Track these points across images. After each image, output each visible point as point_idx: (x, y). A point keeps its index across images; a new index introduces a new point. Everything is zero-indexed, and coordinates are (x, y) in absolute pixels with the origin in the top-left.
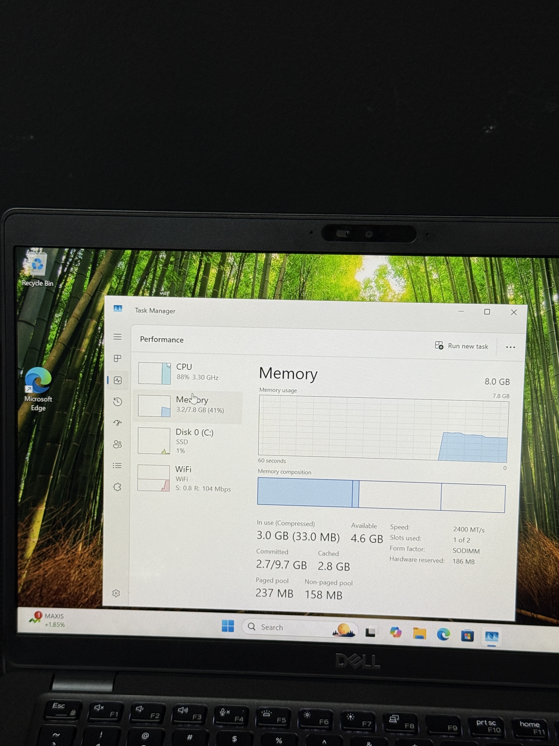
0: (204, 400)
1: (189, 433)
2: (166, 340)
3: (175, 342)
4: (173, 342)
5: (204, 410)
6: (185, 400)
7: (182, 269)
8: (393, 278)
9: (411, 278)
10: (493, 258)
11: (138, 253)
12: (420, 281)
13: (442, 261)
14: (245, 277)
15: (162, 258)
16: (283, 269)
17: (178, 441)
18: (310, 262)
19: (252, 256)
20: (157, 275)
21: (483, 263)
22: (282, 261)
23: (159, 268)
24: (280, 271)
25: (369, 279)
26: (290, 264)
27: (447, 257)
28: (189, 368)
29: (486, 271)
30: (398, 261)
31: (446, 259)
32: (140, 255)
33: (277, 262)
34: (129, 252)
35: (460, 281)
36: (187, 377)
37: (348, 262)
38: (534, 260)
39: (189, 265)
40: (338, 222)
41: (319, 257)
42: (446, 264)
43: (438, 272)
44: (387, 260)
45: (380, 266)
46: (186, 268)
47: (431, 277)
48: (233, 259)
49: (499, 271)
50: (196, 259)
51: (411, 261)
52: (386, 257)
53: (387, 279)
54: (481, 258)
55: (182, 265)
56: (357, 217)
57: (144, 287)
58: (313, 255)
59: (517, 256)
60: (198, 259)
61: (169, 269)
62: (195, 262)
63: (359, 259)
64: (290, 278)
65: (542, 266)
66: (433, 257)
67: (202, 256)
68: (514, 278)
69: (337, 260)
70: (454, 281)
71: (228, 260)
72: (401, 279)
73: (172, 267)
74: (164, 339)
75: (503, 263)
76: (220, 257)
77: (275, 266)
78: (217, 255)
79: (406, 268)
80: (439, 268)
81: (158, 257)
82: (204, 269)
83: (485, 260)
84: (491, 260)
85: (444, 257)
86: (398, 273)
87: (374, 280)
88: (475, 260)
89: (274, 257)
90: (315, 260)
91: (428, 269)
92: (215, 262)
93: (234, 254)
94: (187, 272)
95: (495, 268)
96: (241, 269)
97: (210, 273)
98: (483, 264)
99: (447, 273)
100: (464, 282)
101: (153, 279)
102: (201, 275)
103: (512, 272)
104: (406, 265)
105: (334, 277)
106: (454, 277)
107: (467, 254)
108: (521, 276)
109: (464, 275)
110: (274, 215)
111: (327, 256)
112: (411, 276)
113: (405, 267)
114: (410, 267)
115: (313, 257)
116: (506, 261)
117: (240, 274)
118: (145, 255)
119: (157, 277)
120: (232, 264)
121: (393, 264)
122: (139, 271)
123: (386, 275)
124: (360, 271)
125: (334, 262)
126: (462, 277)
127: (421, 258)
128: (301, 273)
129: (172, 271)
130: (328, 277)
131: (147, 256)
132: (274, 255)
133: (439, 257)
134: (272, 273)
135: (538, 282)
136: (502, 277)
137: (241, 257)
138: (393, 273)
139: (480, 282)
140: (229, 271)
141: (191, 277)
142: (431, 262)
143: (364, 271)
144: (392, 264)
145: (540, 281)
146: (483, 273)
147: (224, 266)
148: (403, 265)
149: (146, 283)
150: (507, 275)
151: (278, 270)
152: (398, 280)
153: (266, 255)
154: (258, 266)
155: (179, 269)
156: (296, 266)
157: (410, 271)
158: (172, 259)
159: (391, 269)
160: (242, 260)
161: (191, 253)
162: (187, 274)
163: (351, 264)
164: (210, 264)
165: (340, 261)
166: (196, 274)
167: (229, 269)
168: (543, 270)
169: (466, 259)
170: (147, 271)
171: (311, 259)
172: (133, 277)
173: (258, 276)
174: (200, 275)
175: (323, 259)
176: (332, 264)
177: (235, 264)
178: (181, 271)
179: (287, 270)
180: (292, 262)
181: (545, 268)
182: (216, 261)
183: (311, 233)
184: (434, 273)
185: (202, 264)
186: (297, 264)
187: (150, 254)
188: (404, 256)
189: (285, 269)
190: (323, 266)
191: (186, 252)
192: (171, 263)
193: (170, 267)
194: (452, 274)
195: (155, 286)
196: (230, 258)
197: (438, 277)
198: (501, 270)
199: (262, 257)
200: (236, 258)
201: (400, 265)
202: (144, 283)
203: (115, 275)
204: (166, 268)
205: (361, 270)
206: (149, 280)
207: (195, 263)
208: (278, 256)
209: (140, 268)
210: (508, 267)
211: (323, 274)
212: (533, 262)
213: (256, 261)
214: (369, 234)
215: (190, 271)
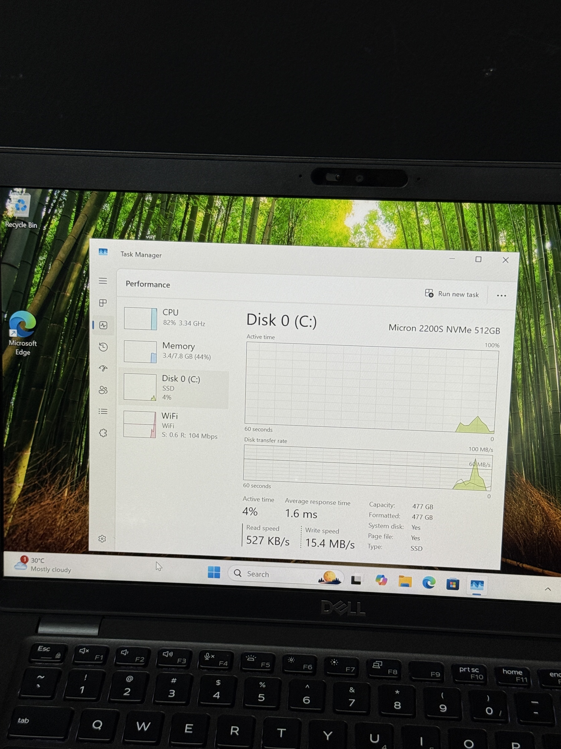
0: (190, 347)
1: (175, 379)
2: (152, 285)
3: (161, 287)
4: (159, 287)
5: (190, 356)
6: (171, 346)
7: (169, 213)
8: (383, 224)
9: (402, 224)
10: (485, 204)
11: (124, 195)
12: (411, 227)
13: (433, 207)
14: (233, 221)
15: (148, 201)
16: (271, 214)
17: (164, 387)
18: (299, 206)
19: (240, 199)
20: (143, 218)
21: (476, 209)
22: (270, 205)
23: (145, 211)
24: (268, 216)
25: (359, 224)
26: (278, 208)
27: (439, 203)
28: (176, 313)
29: (478, 218)
30: (389, 207)
31: (438, 205)
32: (126, 197)
33: (265, 206)
34: (114, 194)
35: (451, 227)
36: (173, 323)
37: (337, 206)
38: (527, 206)
39: (175, 208)
40: (328, 166)
41: (308, 202)
42: (437, 210)
43: (429, 218)
44: (378, 205)
45: (370, 211)
46: (173, 211)
47: (422, 223)
48: (221, 203)
49: (491, 217)
50: (183, 202)
51: (402, 206)
52: (376, 202)
53: (377, 225)
54: (474, 204)
55: (168, 208)
56: (348, 160)
57: (130, 231)
58: (303, 199)
59: (510, 202)
60: (185, 202)
61: (155, 212)
62: (181, 204)
63: (349, 204)
64: (278, 223)
65: (535, 213)
66: (424, 203)
67: (189, 199)
68: (506, 224)
69: (326, 205)
70: (445, 227)
71: (215, 203)
72: (392, 225)
73: (158, 210)
74: (150, 284)
75: (496, 209)
76: (207, 200)
77: (263, 210)
78: (204, 198)
79: (397, 214)
80: (430, 214)
81: (144, 200)
82: (191, 213)
83: (477, 206)
84: (483, 206)
85: (435, 203)
86: (388, 219)
87: (364, 226)
88: (467, 206)
89: (262, 201)
90: (304, 204)
91: (419, 215)
92: (202, 206)
93: (222, 197)
94: (173, 216)
95: (487, 214)
96: (229, 213)
97: (197, 217)
98: (475, 211)
99: (438, 219)
100: (455, 228)
101: (139, 222)
102: (188, 218)
103: (504, 219)
104: (397, 210)
105: (323, 222)
106: (446, 223)
107: (459, 200)
108: (513, 222)
109: (456, 221)
110: (263, 157)
111: (316, 201)
112: (402, 222)
113: (396, 212)
114: (400, 213)
115: (302, 201)
116: (499, 207)
117: (228, 218)
118: (131, 197)
119: (143, 220)
120: (219, 208)
121: (384, 209)
122: (125, 213)
123: (377, 221)
124: (350, 216)
125: (324, 207)
126: (454, 223)
127: (411, 203)
128: (289, 218)
129: (158, 214)
130: (317, 223)
131: (133, 198)
132: (263, 199)
133: (431, 203)
134: (260, 217)
135: (531, 229)
136: (495, 224)
137: (228, 201)
138: (384, 219)
139: (472, 228)
140: (217, 215)
141: (177, 221)
142: (422, 208)
143: (353, 216)
144: (382, 209)
145: (533, 228)
146: (475, 219)
147: (211, 210)
148: (393, 211)
149: (132, 226)
150: (499, 222)
151: (266, 214)
152: (389, 225)
153: (254, 199)
154: (246, 210)
155: (166, 212)
156: (285, 210)
157: (400, 217)
158: (158, 202)
159: (381, 214)
160: (230, 204)
161: (178, 196)
162: (174, 218)
163: (341, 208)
164: (197, 207)
165: (330, 206)
166: (183, 218)
167: (217, 212)
168: (536, 216)
169: (458, 204)
170: (132, 214)
171: (300, 203)
172: (118, 220)
173: (246, 220)
174: (186, 219)
175: (312, 203)
176: (322, 209)
177: (223, 207)
178: (167, 214)
179: (275, 215)
180: (281, 207)
181: (538, 215)
182: (203, 204)
183: (300, 176)
184: (425, 219)
185: (188, 208)
186: (285, 208)
187: (135, 197)
188: (395, 202)
189: (273, 213)
190: (312, 211)
191: (173, 195)
192: (158, 206)
193: (156, 210)
194: (443, 220)
195: (141, 229)
196: (218, 201)
197: (429, 223)
198: (493, 216)
199: (250, 200)
200: (223, 201)
201: (391, 211)
202: (130, 226)
203: (100, 217)
204: (152, 211)
205: (351, 214)
206: (135, 223)
207: (181, 206)
208: (266, 200)
209: (125, 210)
210: (501, 213)
211: (312, 219)
212: (526, 208)
213: (244, 204)
214: (359, 178)
215: (176, 214)
